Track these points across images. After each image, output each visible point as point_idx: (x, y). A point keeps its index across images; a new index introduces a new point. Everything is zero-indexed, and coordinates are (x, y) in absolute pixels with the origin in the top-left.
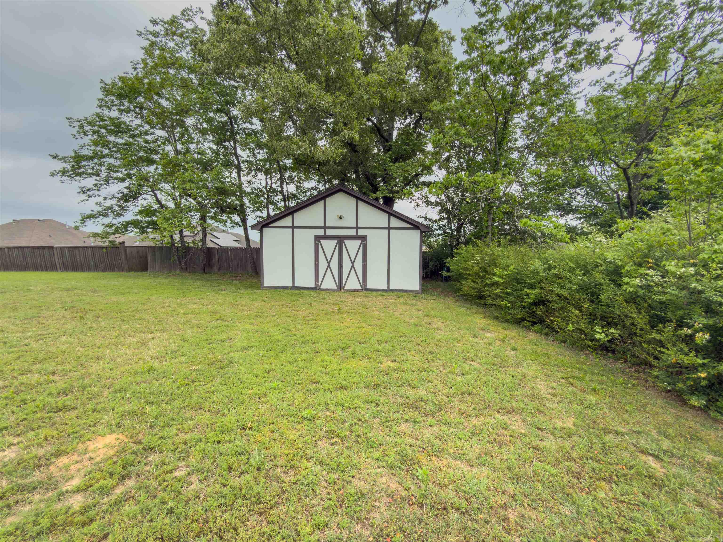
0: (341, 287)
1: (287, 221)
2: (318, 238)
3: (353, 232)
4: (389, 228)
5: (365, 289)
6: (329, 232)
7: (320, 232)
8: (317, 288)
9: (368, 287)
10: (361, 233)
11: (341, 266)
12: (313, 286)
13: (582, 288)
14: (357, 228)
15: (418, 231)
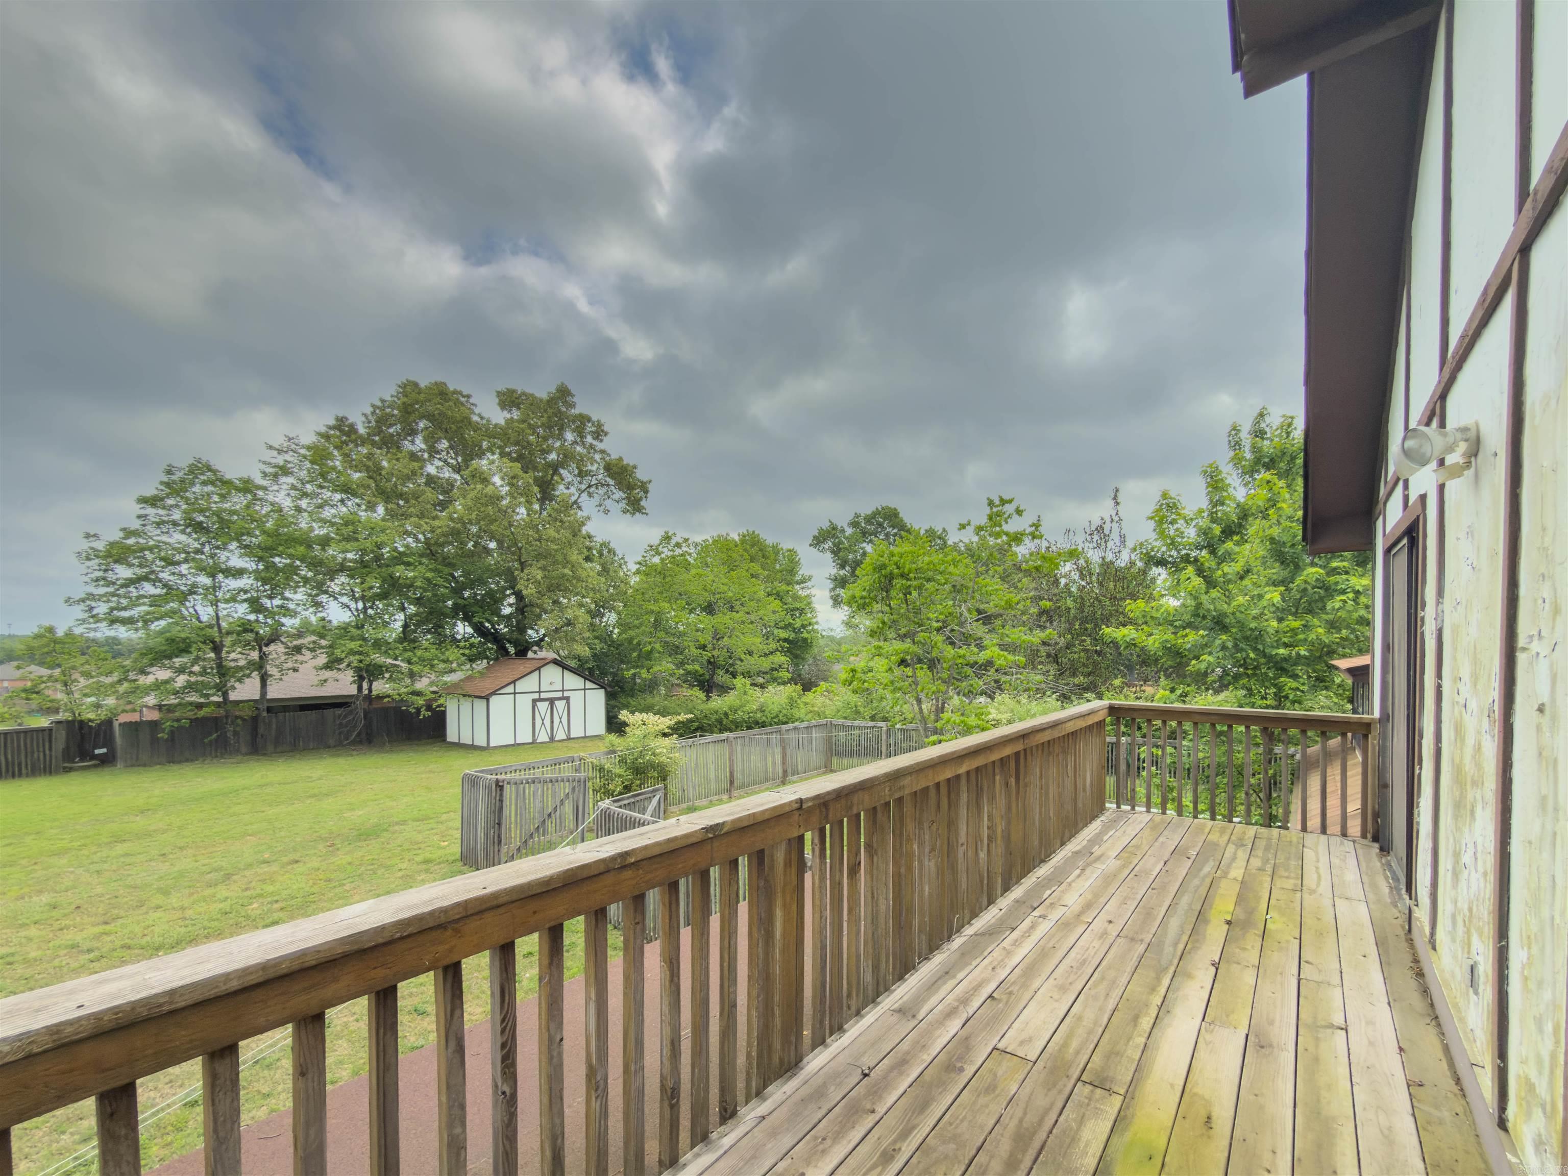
0: (552, 739)
1: (510, 689)
2: (534, 701)
3: (559, 694)
4: (585, 689)
5: (569, 739)
6: (543, 696)
7: (536, 696)
8: (534, 742)
9: (572, 736)
10: (566, 694)
11: (552, 722)
12: (531, 741)
13: (716, 720)
14: (563, 691)
15: (603, 690)
